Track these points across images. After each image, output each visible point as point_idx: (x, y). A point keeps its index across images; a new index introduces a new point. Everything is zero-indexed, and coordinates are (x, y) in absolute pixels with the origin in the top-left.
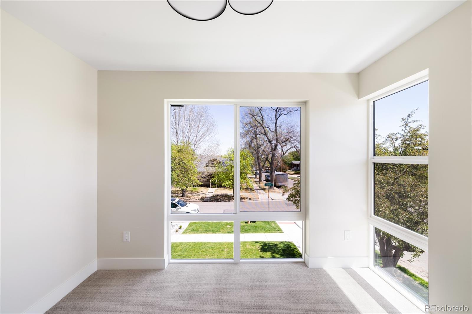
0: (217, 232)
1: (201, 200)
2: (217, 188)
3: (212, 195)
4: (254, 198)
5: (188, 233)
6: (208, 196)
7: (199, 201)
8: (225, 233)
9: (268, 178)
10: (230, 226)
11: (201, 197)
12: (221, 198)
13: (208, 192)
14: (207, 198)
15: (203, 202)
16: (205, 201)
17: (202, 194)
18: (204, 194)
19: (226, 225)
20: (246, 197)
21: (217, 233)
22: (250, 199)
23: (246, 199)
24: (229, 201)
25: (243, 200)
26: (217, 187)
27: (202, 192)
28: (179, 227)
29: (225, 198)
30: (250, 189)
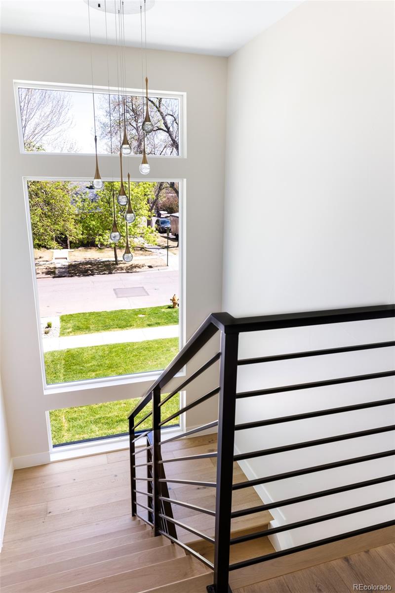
0: (127, 326)
1: (48, 273)
2: (69, 250)
3: (67, 264)
4: (157, 264)
5: (71, 334)
6: (58, 266)
7: (44, 275)
8: (143, 327)
9: (162, 225)
10: (144, 316)
11: (46, 269)
12: (90, 267)
13: (56, 259)
14: (61, 270)
15: (54, 277)
16: (59, 277)
17: (44, 263)
18: (48, 263)
19: (136, 315)
20: (140, 263)
21: (127, 328)
22: (150, 267)
23: (143, 267)
24: (110, 273)
25: (138, 270)
26: (69, 247)
27: (40, 258)
28: (47, 326)
29: (98, 267)
30: (139, 249)
